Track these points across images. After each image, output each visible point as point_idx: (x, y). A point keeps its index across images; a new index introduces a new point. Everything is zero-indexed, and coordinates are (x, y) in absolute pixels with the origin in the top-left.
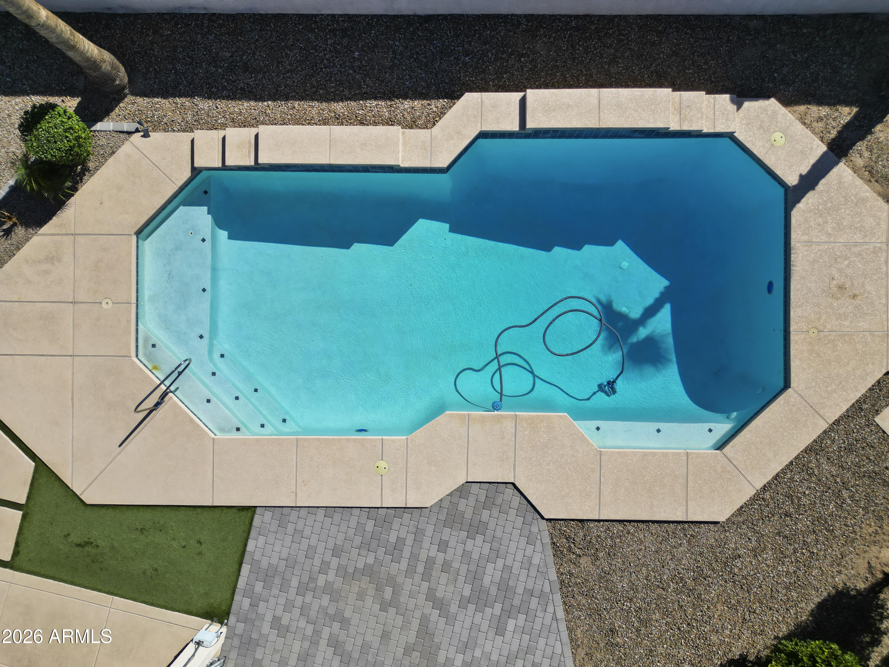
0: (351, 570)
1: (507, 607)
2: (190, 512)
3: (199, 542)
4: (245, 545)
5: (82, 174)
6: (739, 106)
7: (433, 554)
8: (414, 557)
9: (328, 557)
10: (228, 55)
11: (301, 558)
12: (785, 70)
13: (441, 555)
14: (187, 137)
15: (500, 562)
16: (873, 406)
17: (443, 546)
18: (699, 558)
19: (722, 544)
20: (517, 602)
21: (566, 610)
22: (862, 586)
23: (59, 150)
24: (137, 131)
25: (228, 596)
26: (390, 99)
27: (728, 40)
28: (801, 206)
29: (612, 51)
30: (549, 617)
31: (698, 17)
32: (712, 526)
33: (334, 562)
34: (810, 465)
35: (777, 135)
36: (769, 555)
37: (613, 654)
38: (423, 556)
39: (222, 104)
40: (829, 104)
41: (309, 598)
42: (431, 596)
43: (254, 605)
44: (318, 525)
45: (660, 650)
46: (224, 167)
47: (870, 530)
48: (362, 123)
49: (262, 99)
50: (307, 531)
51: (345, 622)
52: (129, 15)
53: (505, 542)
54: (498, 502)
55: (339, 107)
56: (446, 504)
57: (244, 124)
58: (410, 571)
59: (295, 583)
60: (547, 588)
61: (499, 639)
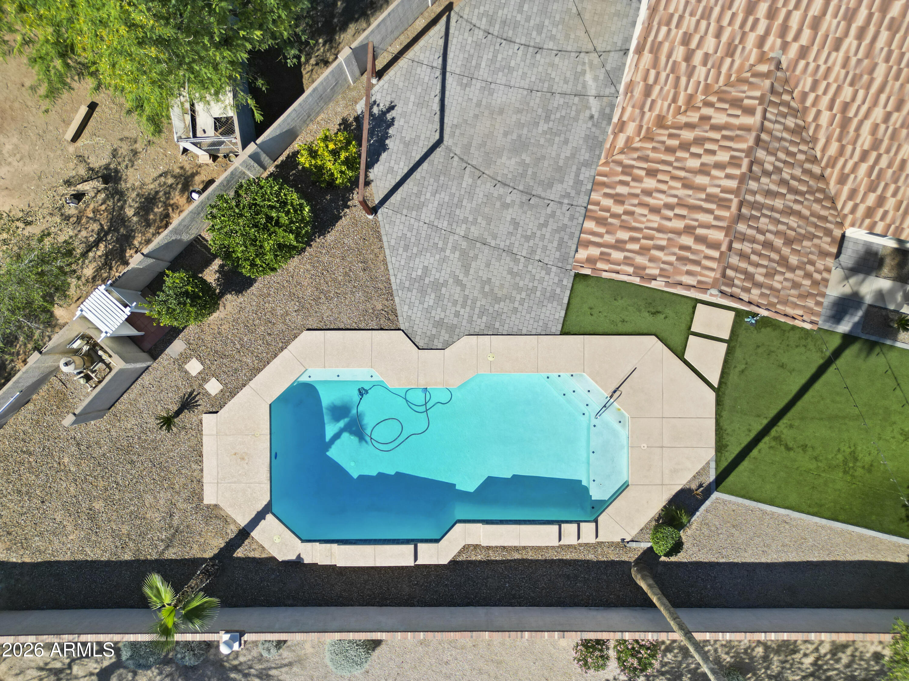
0: (507, 300)
1: (422, 282)
2: (597, 331)
3: (591, 315)
4: (566, 314)
5: (660, 517)
6: (299, 556)
7: (462, 310)
8: (473, 309)
9: (520, 308)
10: (578, 584)
11: (535, 307)
12: (273, 576)
13: (458, 309)
14: (599, 539)
15: (426, 306)
16: (224, 394)
17: (457, 314)
18: (317, 310)
19: (306, 318)
20: (417, 285)
21: (390, 280)
22: (229, 296)
23: (661, 533)
24: (628, 542)
25: (575, 286)
26: (488, 560)
27: (304, 592)
28: (265, 503)
29: (367, 587)
30: (399, 276)
31: (320, 605)
32: (310, 327)
33: (516, 305)
34: (257, 361)
35: (277, 541)
36: (279, 312)
37: (364, 258)
38: (468, 309)
39: (581, 557)
40: (249, 558)
41: (531, 285)
42: (463, 287)
43: (561, 281)
44: (525, 325)
45: (338, 260)
46: (578, 523)
47: (224, 327)
48: (504, 547)
49: (560, 560)
50: (531, 322)
51: (511, 272)
52: (633, 606)
53: (423, 317)
54: (427, 339)
55: (517, 556)
56: (456, 337)
57: (569, 546)
58: (474, 301)
59: (538, 293)
60: (400, 292)
61: (426, 264)
